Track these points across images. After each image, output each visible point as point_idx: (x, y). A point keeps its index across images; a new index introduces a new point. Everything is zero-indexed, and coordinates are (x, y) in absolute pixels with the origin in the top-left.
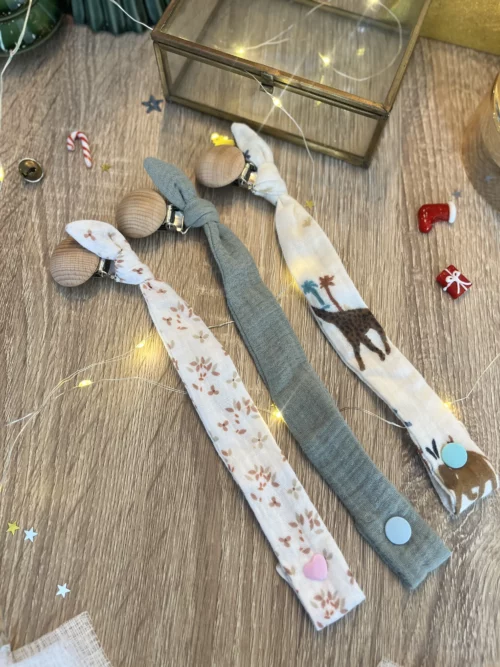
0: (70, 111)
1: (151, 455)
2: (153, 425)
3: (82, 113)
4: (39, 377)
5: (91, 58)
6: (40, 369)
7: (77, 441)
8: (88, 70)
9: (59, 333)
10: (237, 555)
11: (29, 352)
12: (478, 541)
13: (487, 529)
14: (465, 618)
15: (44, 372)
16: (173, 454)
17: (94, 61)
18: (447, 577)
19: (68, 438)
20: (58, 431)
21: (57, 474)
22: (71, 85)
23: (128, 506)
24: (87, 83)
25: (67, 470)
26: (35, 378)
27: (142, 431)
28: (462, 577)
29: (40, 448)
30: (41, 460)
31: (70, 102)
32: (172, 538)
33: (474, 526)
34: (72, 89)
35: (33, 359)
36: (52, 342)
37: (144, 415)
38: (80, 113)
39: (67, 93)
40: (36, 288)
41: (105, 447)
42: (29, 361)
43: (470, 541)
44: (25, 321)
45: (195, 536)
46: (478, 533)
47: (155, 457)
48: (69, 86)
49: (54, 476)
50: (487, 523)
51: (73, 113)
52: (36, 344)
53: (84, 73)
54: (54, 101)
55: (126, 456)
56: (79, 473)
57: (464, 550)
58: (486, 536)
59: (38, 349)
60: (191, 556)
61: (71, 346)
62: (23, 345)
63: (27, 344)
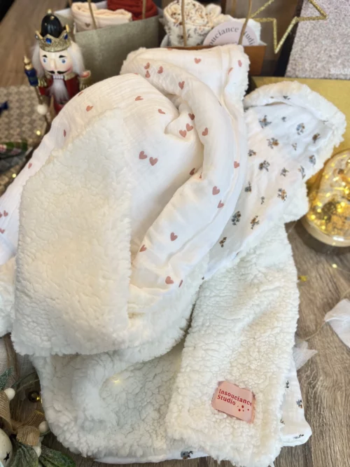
12: (319, 383)
13: (321, 378)
14: (320, 414)
18: (309, 398)
28: (315, 398)
33: (316, 377)
43: (316, 384)
46: (318, 380)
50: (320, 376)
57: (314, 387)
58: (321, 381)
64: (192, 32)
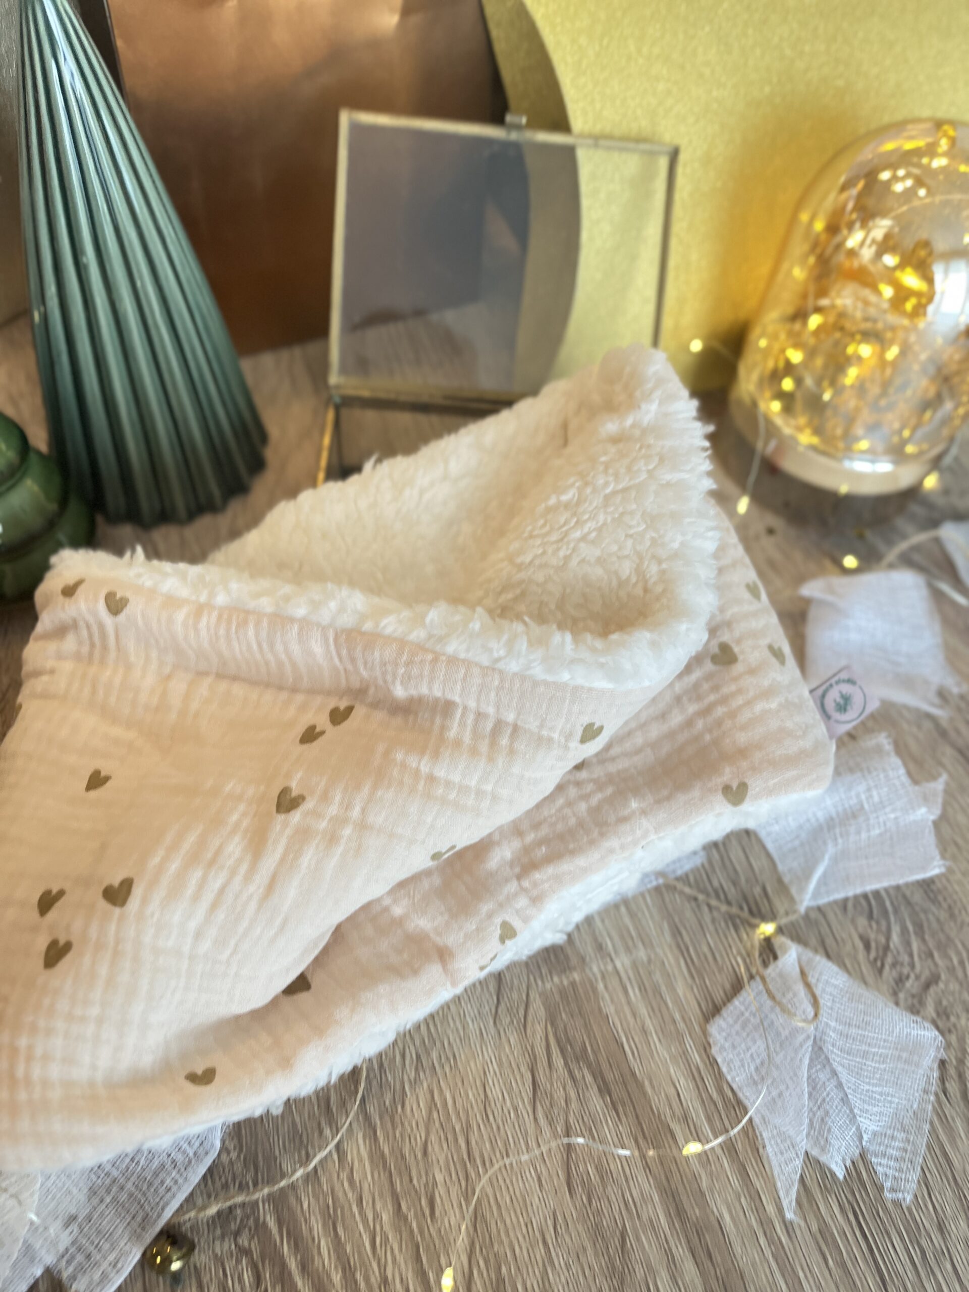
1: (542, 1121)
2: (522, 1076)
7: (420, 1156)
10: (741, 1214)
16: (574, 1105)
19: (403, 1157)
20: (383, 1155)
21: (414, 1225)
23: (550, 1223)
25: (427, 1212)
27: (510, 1090)
29: (366, 1197)
30: (377, 1216)
32: (638, 1239)
37: (500, 1065)
41: (468, 1143)
45: (668, 1215)
47: (551, 1123)
49: (412, 1231)
55: (506, 1143)
56: (448, 1206)
60: (680, 1251)
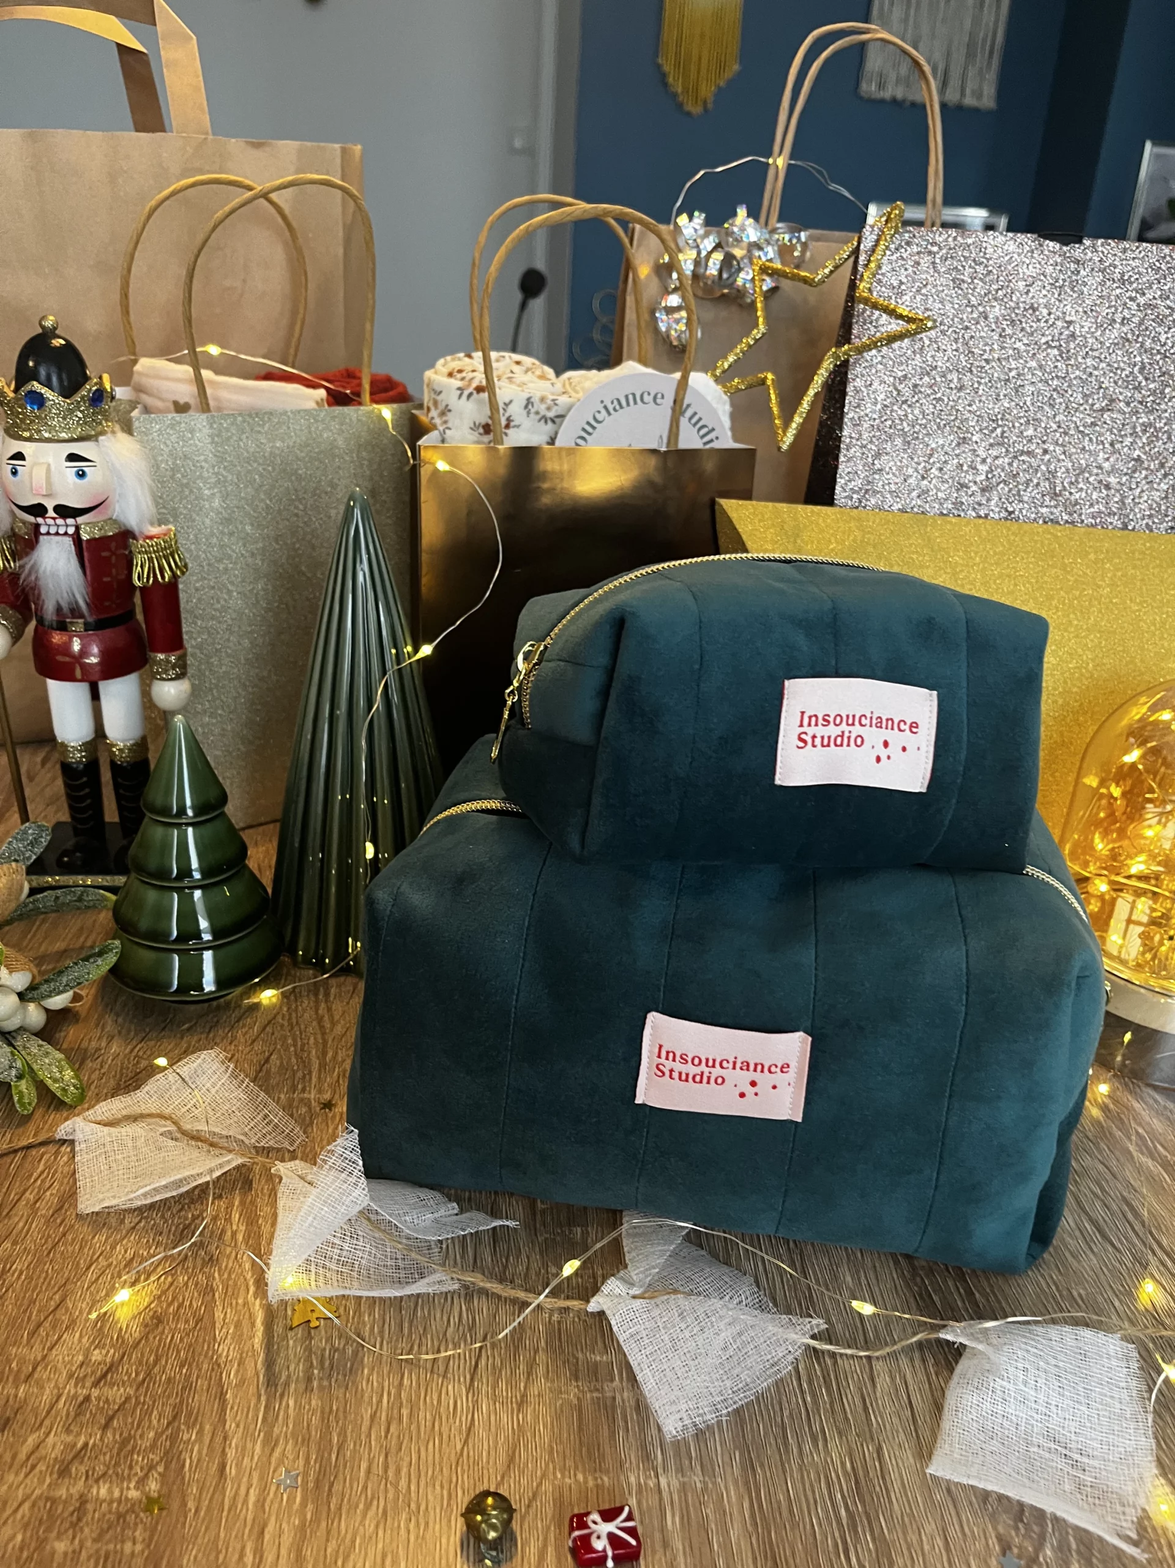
0: (294, 1073)
3: (314, 1074)
4: (252, 1498)
5: (323, 1005)
6: (255, 1481)
8: (320, 1020)
9: (291, 1411)
11: (231, 1454)
15: (264, 1489)
17: (329, 1009)
22: (295, 1040)
24: (319, 1036)
26: (245, 1501)
31: (294, 1060)
34: (295, 1045)
35: (239, 1465)
36: (276, 1430)
38: (310, 1073)
39: (287, 1049)
40: (242, 1335)
42: (231, 1471)
44: (222, 1395)
48: (290, 1041)
51: (300, 1074)
52: (244, 1437)
53: (315, 1023)
54: (267, 1060)
59: (249, 1445)
61: (315, 1435)
62: (218, 1439)
63: (225, 1438)
64: (516, 411)
